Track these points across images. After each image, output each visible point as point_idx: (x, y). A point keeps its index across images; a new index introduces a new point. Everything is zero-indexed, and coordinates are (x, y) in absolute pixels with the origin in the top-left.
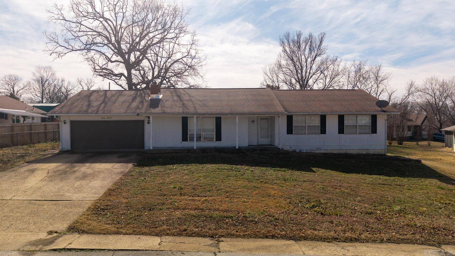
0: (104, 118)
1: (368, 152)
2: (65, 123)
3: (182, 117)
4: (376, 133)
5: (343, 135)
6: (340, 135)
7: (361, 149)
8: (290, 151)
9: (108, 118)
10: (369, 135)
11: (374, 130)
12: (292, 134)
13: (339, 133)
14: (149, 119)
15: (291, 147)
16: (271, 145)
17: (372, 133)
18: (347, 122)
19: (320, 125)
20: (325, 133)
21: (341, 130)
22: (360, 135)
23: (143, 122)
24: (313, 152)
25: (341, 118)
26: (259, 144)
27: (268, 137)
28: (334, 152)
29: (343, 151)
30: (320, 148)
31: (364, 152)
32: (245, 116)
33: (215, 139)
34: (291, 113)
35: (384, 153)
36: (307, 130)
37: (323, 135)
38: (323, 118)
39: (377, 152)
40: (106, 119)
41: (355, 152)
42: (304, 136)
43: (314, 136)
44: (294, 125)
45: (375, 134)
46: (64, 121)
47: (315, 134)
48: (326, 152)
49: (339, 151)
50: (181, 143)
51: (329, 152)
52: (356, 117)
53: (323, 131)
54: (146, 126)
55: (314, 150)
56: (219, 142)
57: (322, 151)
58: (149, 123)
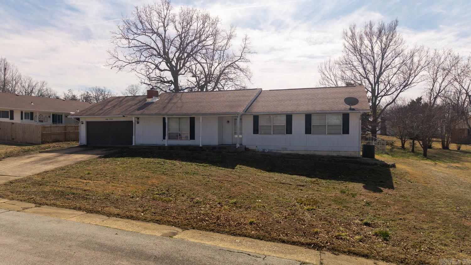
0: (108, 119)
1: (339, 154)
2: (83, 123)
3: (163, 118)
4: (348, 133)
5: (310, 135)
6: (308, 135)
7: (330, 150)
8: (256, 150)
9: (110, 119)
10: (339, 136)
11: (346, 130)
12: (258, 134)
13: (306, 133)
14: (138, 120)
15: (257, 147)
17: (343, 133)
19: (285, 124)
20: (291, 134)
21: (308, 130)
22: (329, 136)
24: (278, 152)
25: (308, 117)
26: (233, 143)
28: (301, 153)
29: (311, 152)
30: (286, 148)
31: (335, 154)
33: (189, 138)
34: (257, 113)
35: (357, 156)
36: (272, 129)
37: (289, 135)
39: (349, 155)
40: (109, 120)
41: (324, 154)
42: (269, 136)
43: (280, 136)
44: (259, 125)
45: (347, 135)
47: (281, 134)
48: (293, 152)
49: (306, 152)
50: (162, 140)
51: (295, 152)
53: (289, 130)
54: (137, 126)
55: (280, 150)
56: (193, 140)
57: (289, 152)
58: (138, 123)
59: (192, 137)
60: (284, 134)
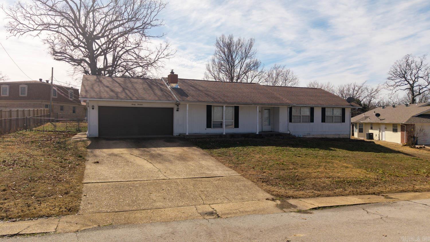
0: (135, 105)
2: (93, 108)
3: (207, 105)
5: (324, 123)
6: (323, 123)
7: (335, 134)
9: (138, 104)
10: (340, 124)
12: (291, 122)
13: (322, 122)
14: (178, 107)
16: (271, 131)
17: (342, 122)
18: (328, 113)
21: (323, 120)
22: (335, 124)
23: (172, 109)
24: (304, 136)
25: (323, 110)
26: (263, 130)
27: (270, 125)
28: (318, 137)
29: (324, 136)
31: (337, 137)
32: (248, 106)
33: (233, 126)
34: (291, 105)
35: (349, 137)
36: (301, 119)
37: (312, 123)
38: (312, 110)
40: (137, 106)
41: (331, 137)
42: (299, 124)
44: (292, 115)
45: (344, 123)
46: (93, 106)
47: (306, 122)
48: (314, 137)
49: (321, 136)
50: (206, 129)
52: (332, 110)
53: (312, 120)
54: (176, 113)
55: (306, 135)
56: (237, 129)
57: (311, 136)
58: (178, 110)
59: (237, 125)
60: (309, 122)
